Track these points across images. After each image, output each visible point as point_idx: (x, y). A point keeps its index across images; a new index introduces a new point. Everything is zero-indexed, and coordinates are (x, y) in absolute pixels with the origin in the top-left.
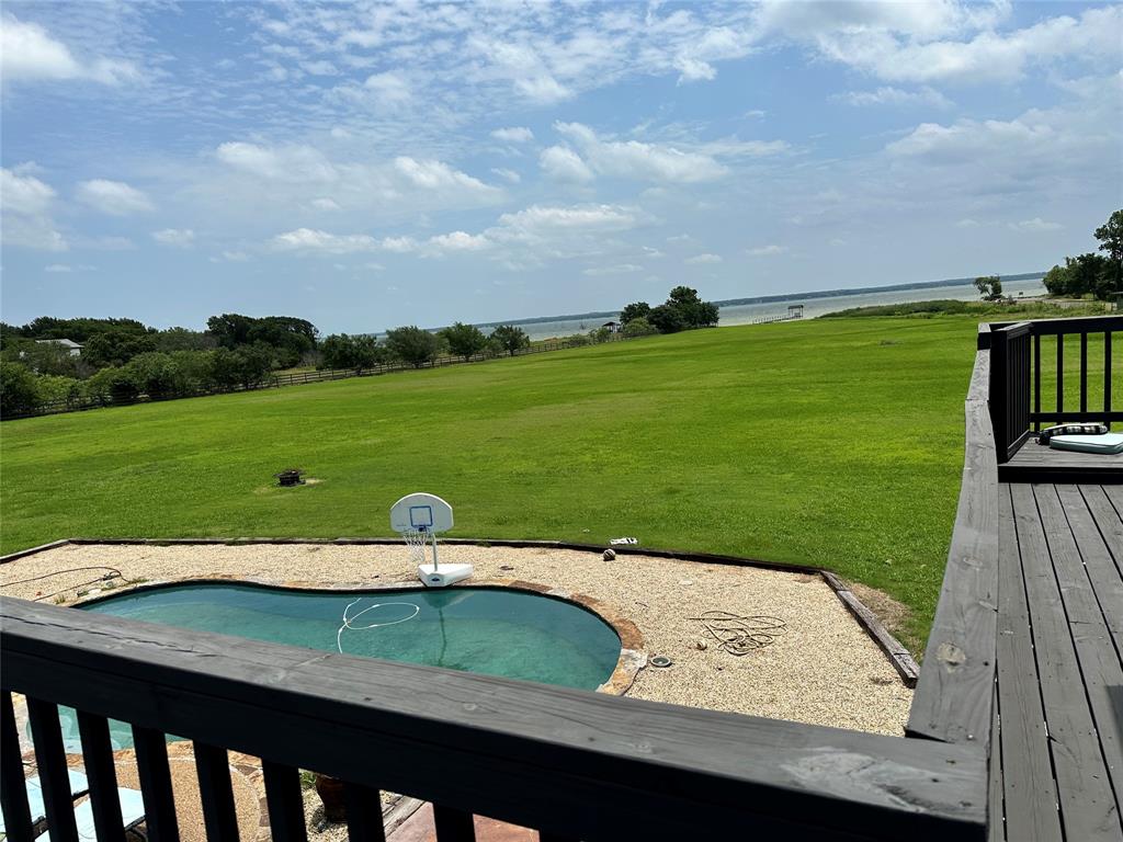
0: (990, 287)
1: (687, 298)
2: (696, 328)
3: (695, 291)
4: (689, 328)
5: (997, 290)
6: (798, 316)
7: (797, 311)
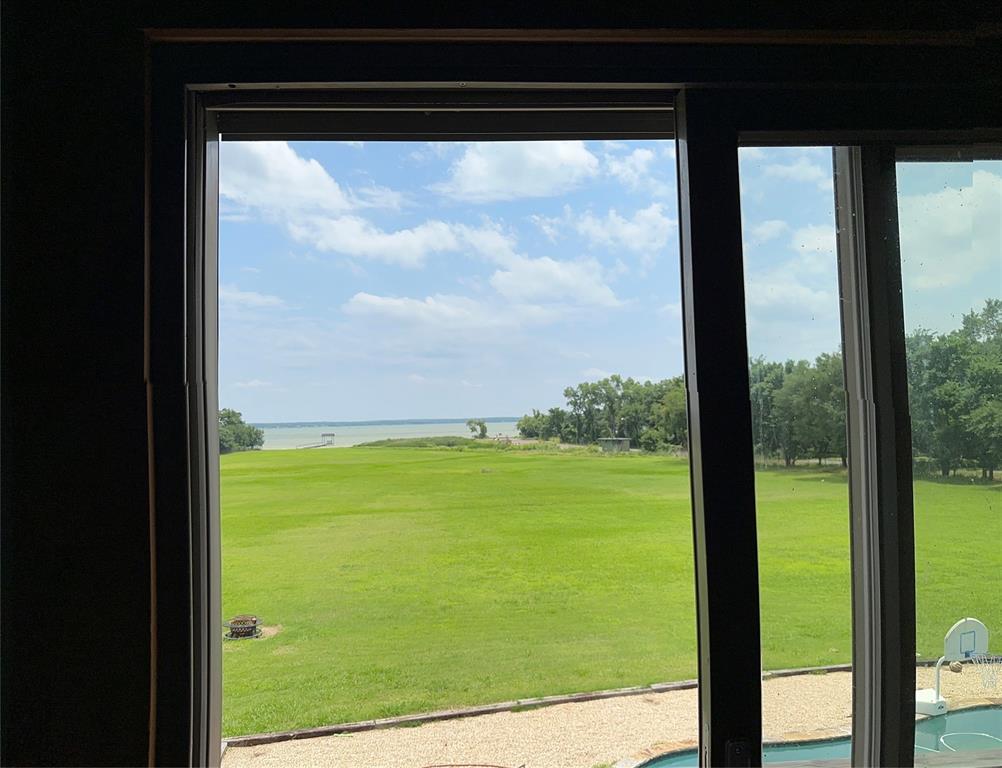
0: (478, 428)
1: (234, 419)
2: (244, 450)
3: (240, 414)
4: (239, 450)
5: (484, 430)
6: (330, 443)
7: (329, 439)
